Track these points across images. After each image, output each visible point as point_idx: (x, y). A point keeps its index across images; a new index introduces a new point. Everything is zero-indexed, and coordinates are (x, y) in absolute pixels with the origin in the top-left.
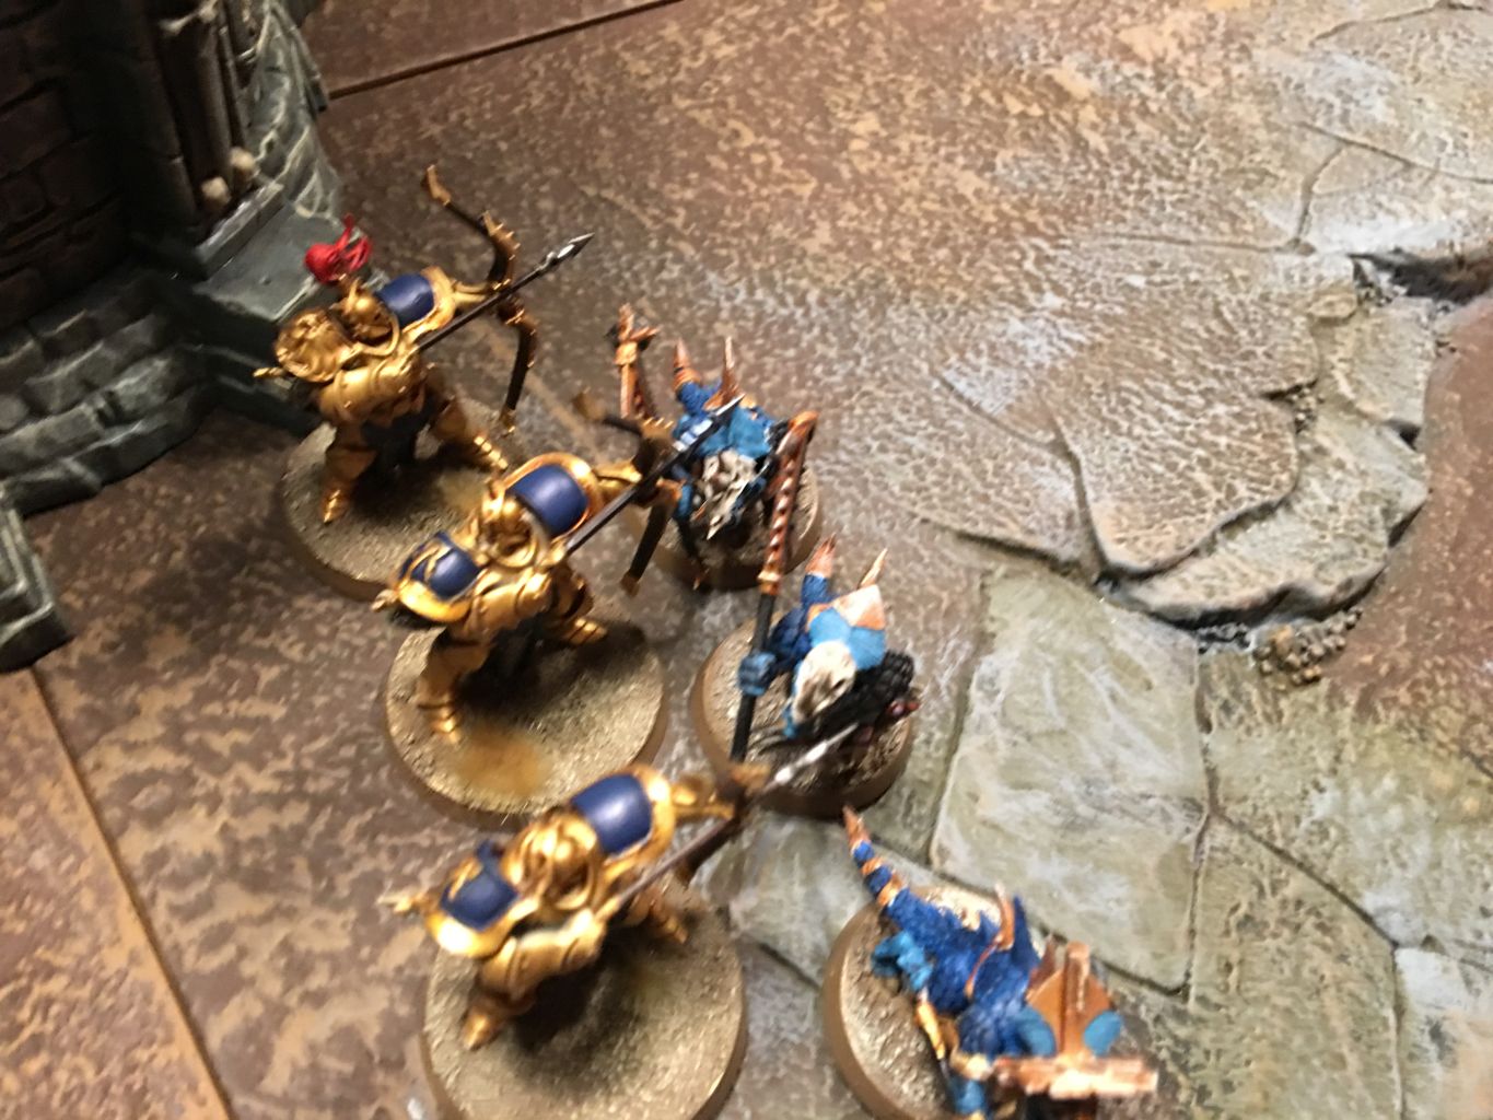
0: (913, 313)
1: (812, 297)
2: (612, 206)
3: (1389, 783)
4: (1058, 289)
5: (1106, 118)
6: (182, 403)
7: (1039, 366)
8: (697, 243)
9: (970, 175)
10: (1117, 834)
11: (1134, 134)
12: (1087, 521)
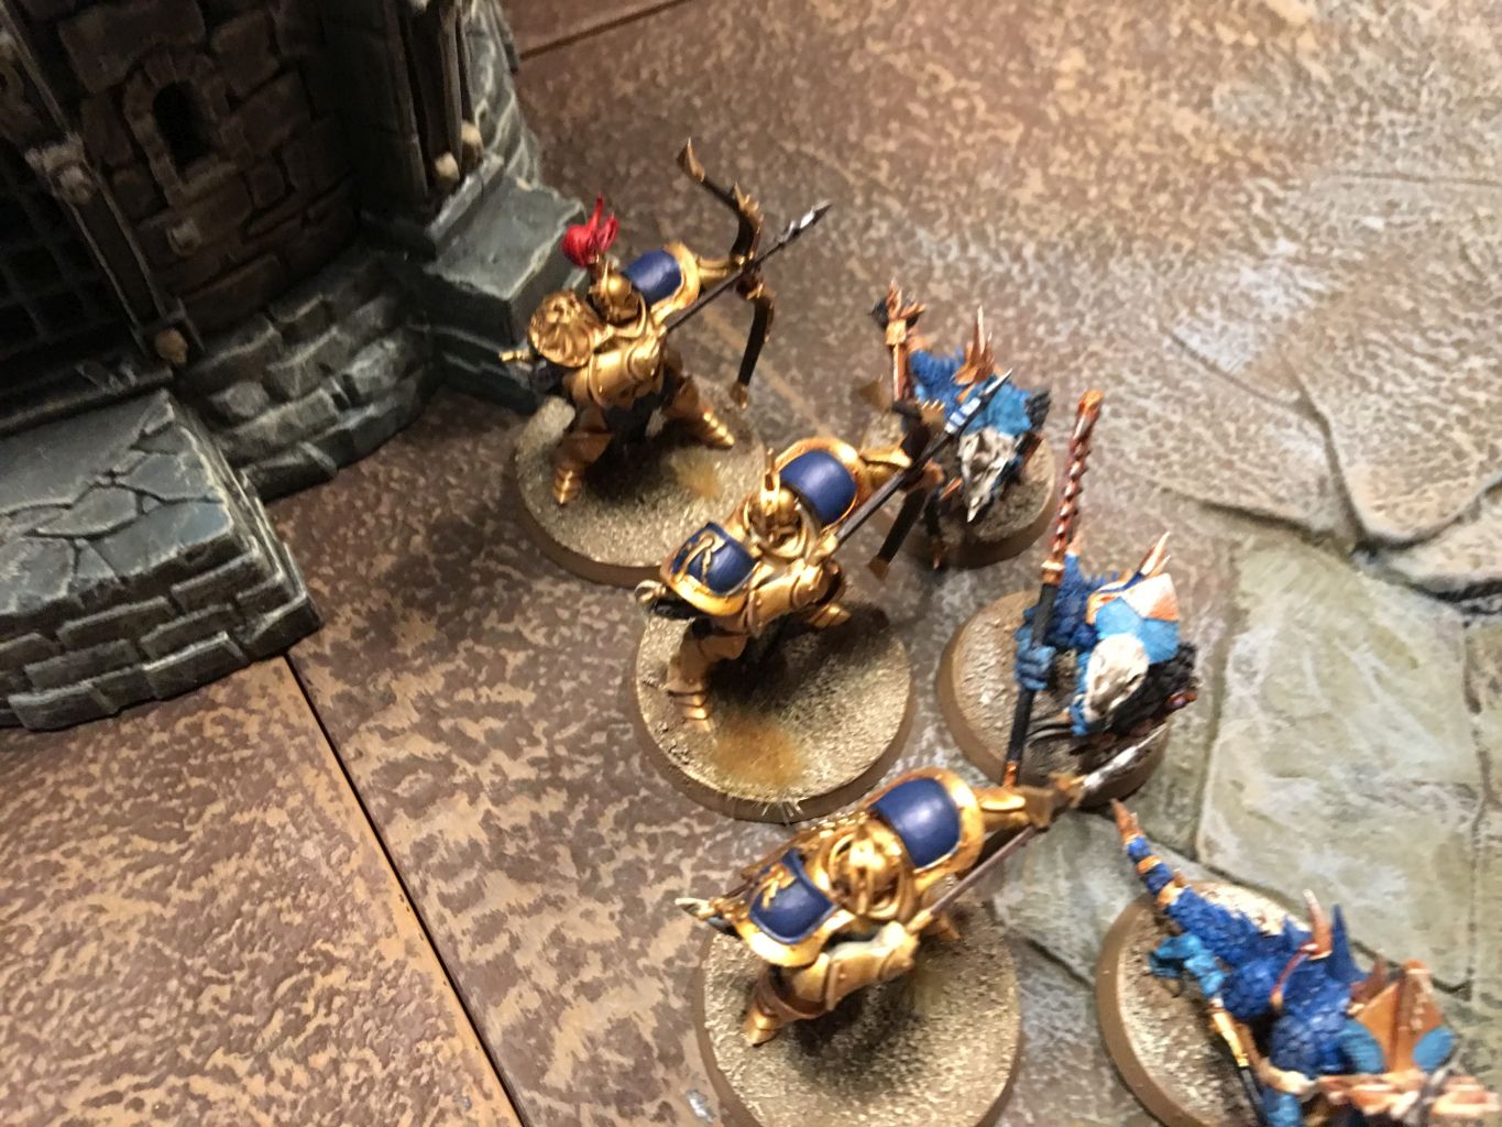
0: (1135, 265)
1: (1029, 251)
2: (814, 162)
4: (1291, 235)
5: (1326, 46)
6: (411, 384)
7: (1276, 319)
8: (904, 198)
9: (1186, 112)
10: (1391, 823)
11: (1357, 63)
12: (1341, 487)
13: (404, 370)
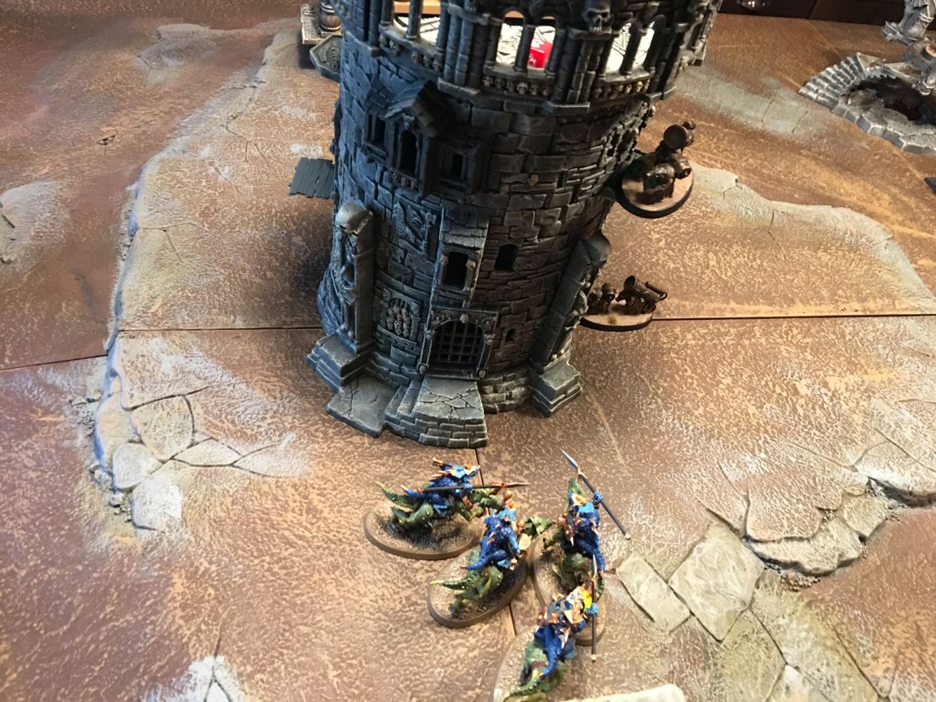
0: (719, 443)
1: (691, 428)
2: (643, 380)
3: (806, 626)
4: (766, 453)
6: (523, 399)
7: (750, 473)
8: (663, 400)
9: (754, 408)
10: (720, 599)
11: (815, 413)
12: (746, 520)
13: (523, 395)
